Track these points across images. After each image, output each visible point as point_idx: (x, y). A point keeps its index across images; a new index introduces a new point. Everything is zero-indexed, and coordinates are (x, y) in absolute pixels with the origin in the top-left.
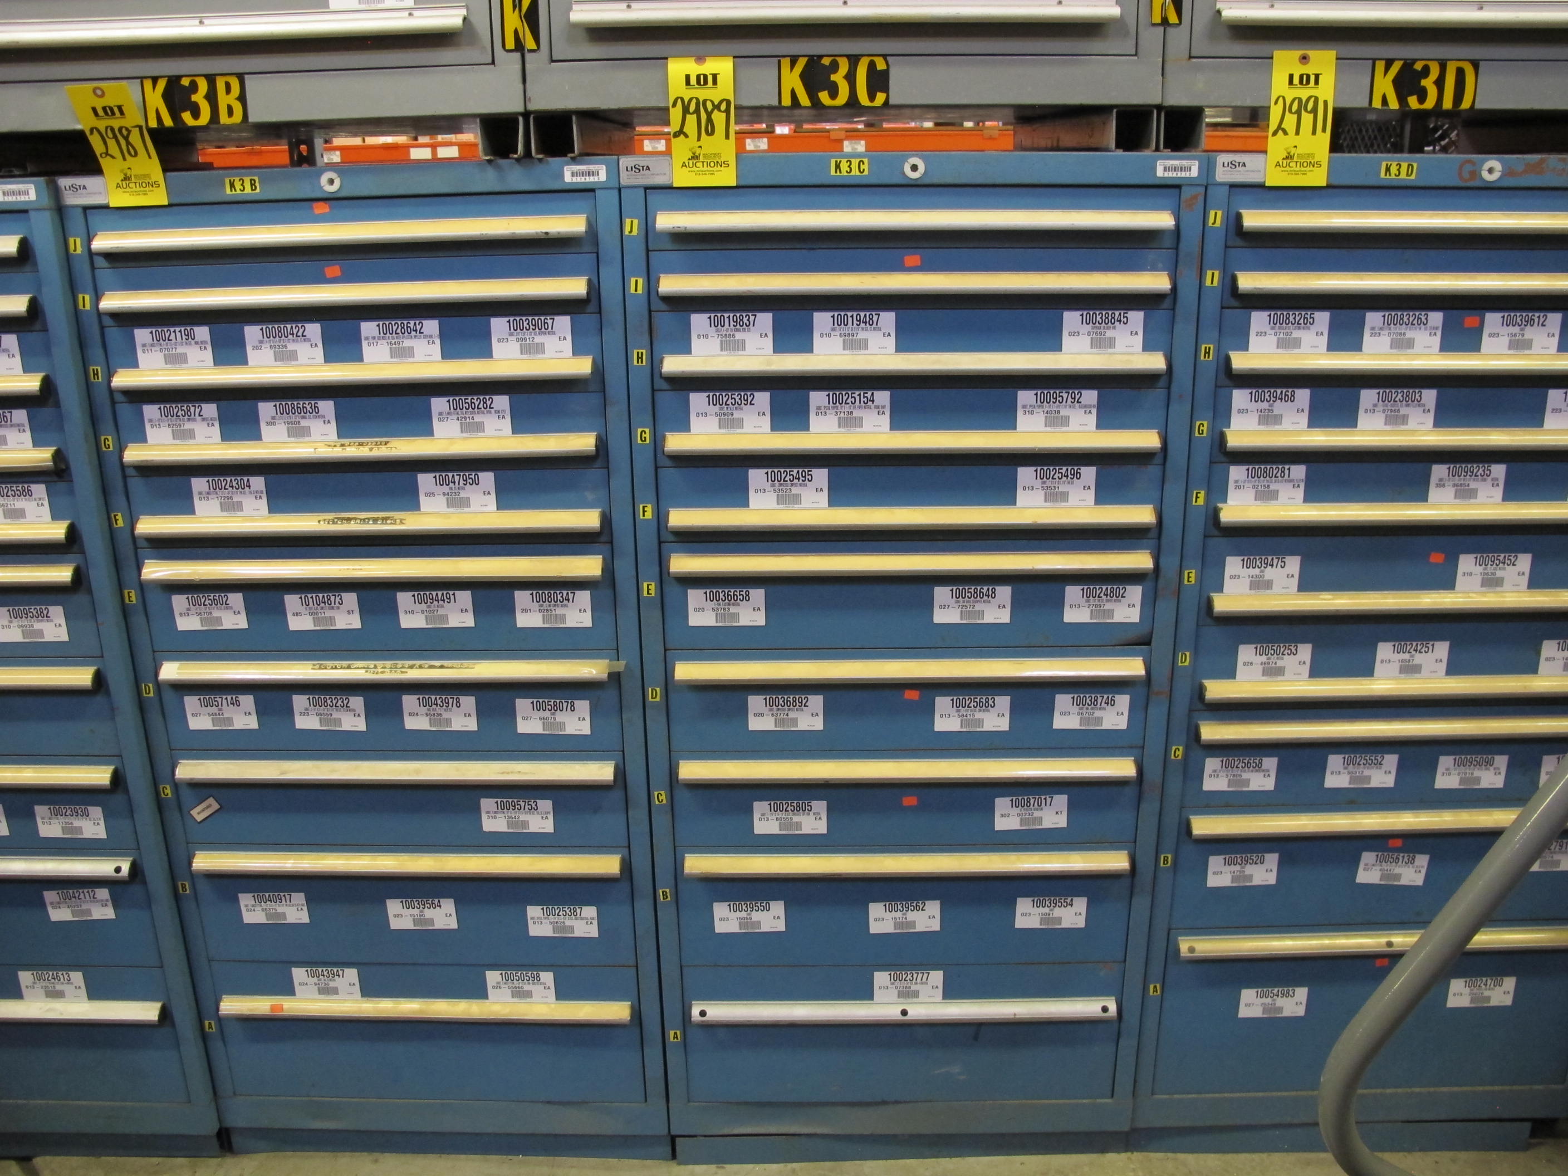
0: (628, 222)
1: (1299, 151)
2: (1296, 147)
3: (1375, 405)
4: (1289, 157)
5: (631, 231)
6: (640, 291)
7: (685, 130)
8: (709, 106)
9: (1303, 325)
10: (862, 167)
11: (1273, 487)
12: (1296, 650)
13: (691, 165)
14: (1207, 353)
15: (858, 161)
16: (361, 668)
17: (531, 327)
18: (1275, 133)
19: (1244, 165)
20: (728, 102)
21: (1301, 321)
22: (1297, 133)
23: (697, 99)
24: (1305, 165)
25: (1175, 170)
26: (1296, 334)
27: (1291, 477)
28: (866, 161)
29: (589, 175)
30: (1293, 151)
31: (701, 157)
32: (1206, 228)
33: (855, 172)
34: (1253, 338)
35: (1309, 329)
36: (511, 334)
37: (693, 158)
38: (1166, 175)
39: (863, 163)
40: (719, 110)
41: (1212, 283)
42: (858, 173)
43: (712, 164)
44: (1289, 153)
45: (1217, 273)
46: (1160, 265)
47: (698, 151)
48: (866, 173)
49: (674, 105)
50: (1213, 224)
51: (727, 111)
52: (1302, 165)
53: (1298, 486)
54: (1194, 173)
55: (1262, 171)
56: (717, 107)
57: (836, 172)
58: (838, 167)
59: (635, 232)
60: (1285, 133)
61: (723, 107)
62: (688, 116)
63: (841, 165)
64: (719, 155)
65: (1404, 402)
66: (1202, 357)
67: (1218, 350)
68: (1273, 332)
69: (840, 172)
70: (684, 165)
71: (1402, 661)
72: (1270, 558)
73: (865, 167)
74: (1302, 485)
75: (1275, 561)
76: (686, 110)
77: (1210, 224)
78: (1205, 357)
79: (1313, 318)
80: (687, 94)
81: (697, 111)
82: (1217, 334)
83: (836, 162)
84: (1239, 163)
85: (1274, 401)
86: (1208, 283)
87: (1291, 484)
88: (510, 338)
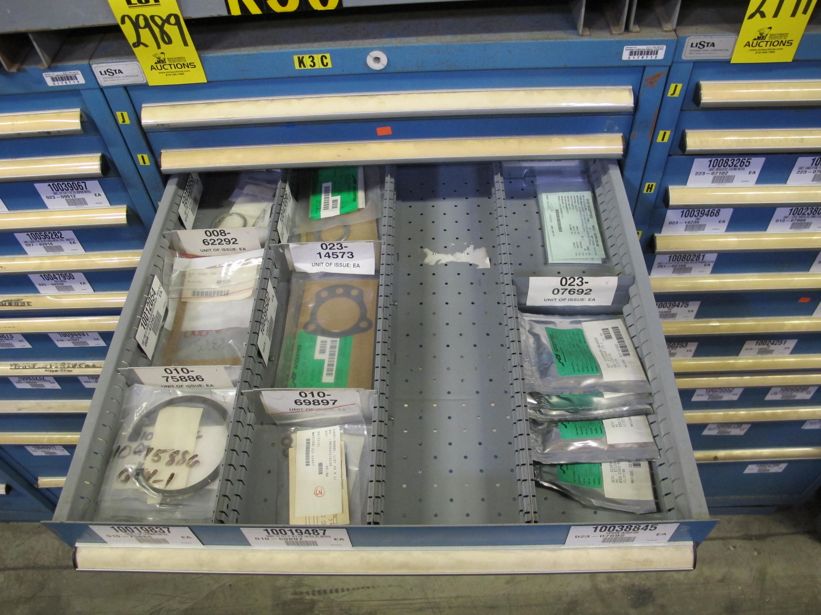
0: (118, 114)
1: (772, 32)
2: (770, 28)
3: (786, 217)
4: (761, 37)
5: (124, 121)
6: (148, 163)
7: (142, 41)
8: (159, 22)
9: (739, 167)
10: (325, 61)
11: (688, 266)
12: (686, 346)
13: (160, 68)
14: (649, 188)
15: (320, 56)
16: (42, 368)
17: (69, 188)
18: (752, 16)
19: (713, 45)
20: (176, 17)
21: (738, 164)
22: (776, 15)
23: (144, 16)
24: (776, 43)
25: (641, 54)
26: (731, 173)
27: (704, 260)
28: (328, 55)
29: (68, 80)
30: (767, 31)
31: (167, 60)
32: (665, 98)
33: (319, 65)
34: (692, 176)
35: (744, 169)
36: (55, 194)
37: (159, 62)
38: (632, 58)
39: (326, 58)
40: (169, 23)
41: (663, 139)
42: (322, 67)
43: (179, 66)
44: (761, 34)
45: (668, 133)
46: (617, 128)
47: (162, 57)
48: (330, 66)
49: (123, 22)
50: (672, 95)
51: (178, 23)
52: (772, 44)
53: (709, 265)
54: (661, 56)
55: (730, 51)
56: (167, 21)
57: (300, 66)
58: (301, 62)
59: (128, 122)
60: (763, 15)
61: (173, 20)
62: (141, 31)
63: (304, 60)
64: (183, 58)
65: (811, 215)
66: (645, 192)
67: (659, 187)
68: (711, 172)
69: (304, 66)
70: (152, 68)
71: (761, 349)
72: (677, 303)
73: (328, 61)
74: (712, 265)
75: (681, 304)
76: (136, 25)
77: (669, 95)
78: (647, 191)
79: (749, 162)
80: (133, 12)
81: (147, 25)
82: (661, 174)
83: (299, 58)
84: (708, 44)
85: (701, 216)
86: (659, 139)
87: (704, 264)
88: (56, 196)
